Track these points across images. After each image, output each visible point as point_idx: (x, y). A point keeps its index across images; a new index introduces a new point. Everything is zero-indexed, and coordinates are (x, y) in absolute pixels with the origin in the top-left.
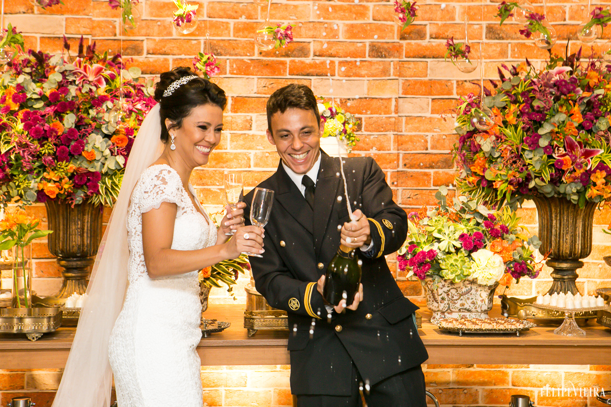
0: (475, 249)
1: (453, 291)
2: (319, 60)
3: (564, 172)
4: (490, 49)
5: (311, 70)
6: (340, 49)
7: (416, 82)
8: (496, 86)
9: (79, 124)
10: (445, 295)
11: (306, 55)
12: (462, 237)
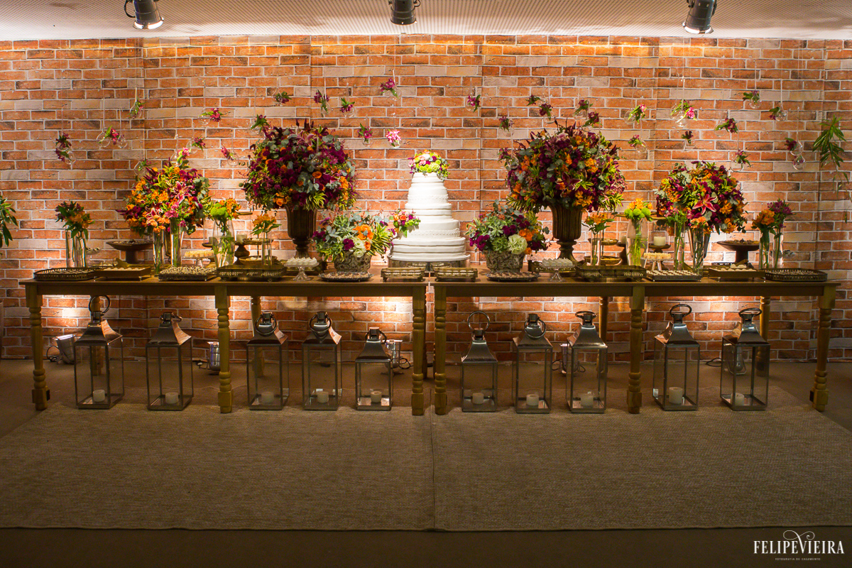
0: (511, 234)
1: (500, 258)
2: (435, 128)
3: (561, 191)
4: (532, 122)
5: (430, 134)
6: (446, 122)
7: (490, 140)
8: (529, 143)
9: (295, 167)
10: (495, 260)
11: (428, 126)
12: (504, 228)
